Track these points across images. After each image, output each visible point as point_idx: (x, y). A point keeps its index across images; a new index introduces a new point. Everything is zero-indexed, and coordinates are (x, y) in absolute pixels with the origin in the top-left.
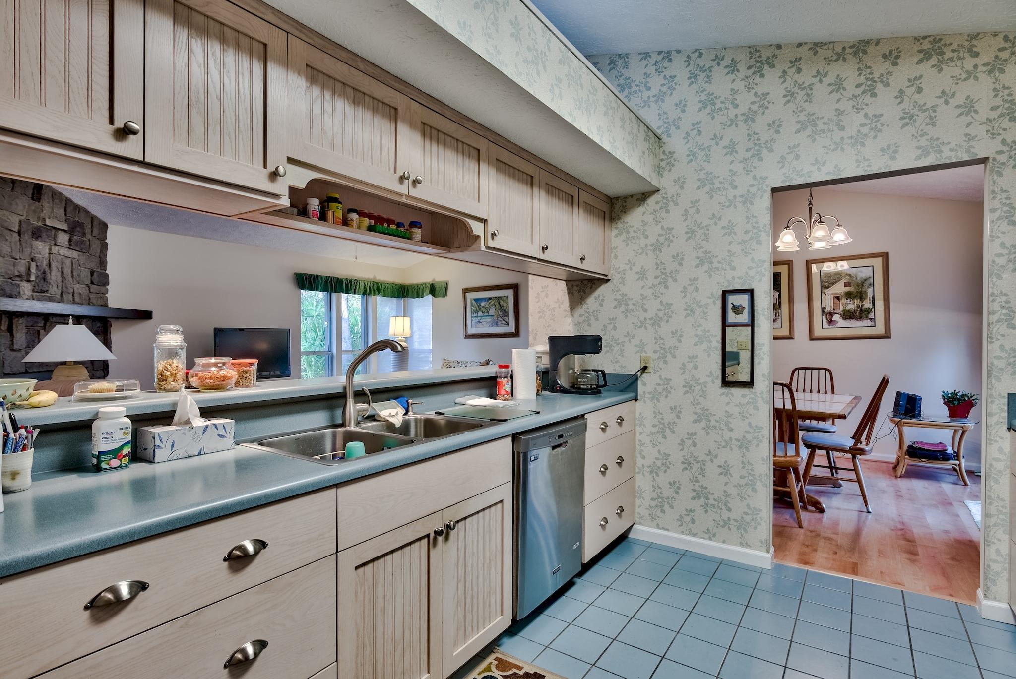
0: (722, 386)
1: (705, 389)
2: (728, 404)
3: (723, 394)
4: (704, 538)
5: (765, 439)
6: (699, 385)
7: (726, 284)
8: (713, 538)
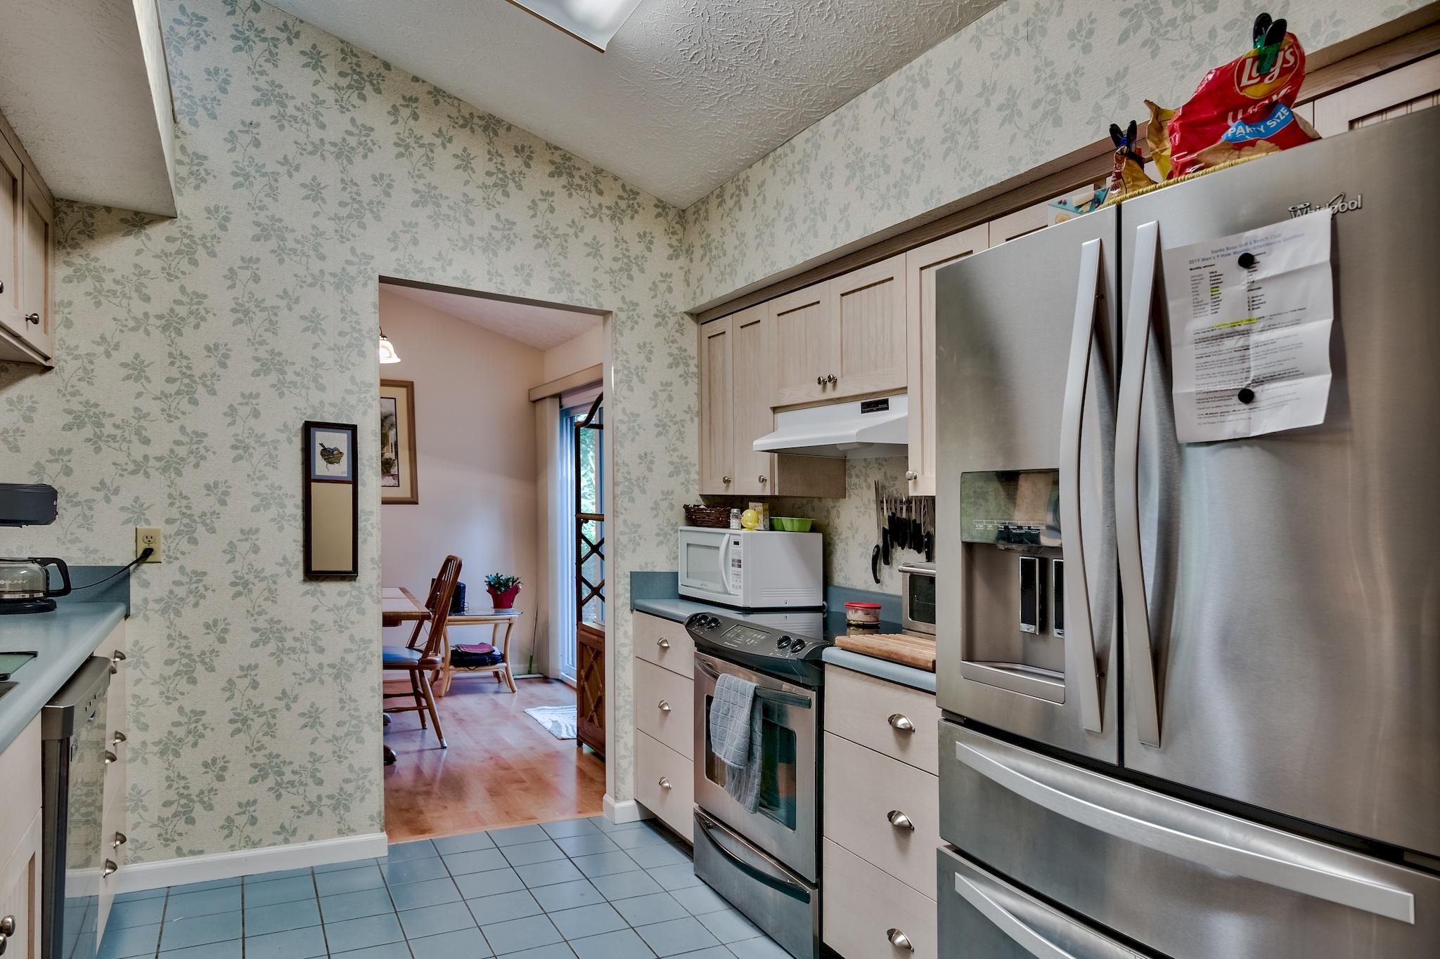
0: (305, 581)
1: (273, 587)
2: (315, 609)
3: (307, 593)
4: (275, 844)
5: (376, 657)
6: (263, 579)
7: (309, 412)
8: (291, 839)
